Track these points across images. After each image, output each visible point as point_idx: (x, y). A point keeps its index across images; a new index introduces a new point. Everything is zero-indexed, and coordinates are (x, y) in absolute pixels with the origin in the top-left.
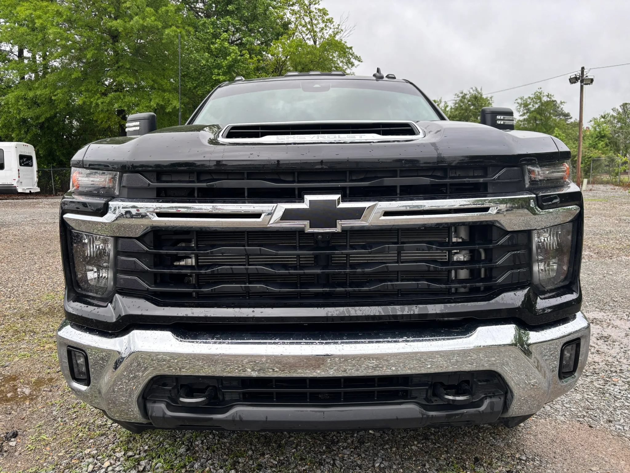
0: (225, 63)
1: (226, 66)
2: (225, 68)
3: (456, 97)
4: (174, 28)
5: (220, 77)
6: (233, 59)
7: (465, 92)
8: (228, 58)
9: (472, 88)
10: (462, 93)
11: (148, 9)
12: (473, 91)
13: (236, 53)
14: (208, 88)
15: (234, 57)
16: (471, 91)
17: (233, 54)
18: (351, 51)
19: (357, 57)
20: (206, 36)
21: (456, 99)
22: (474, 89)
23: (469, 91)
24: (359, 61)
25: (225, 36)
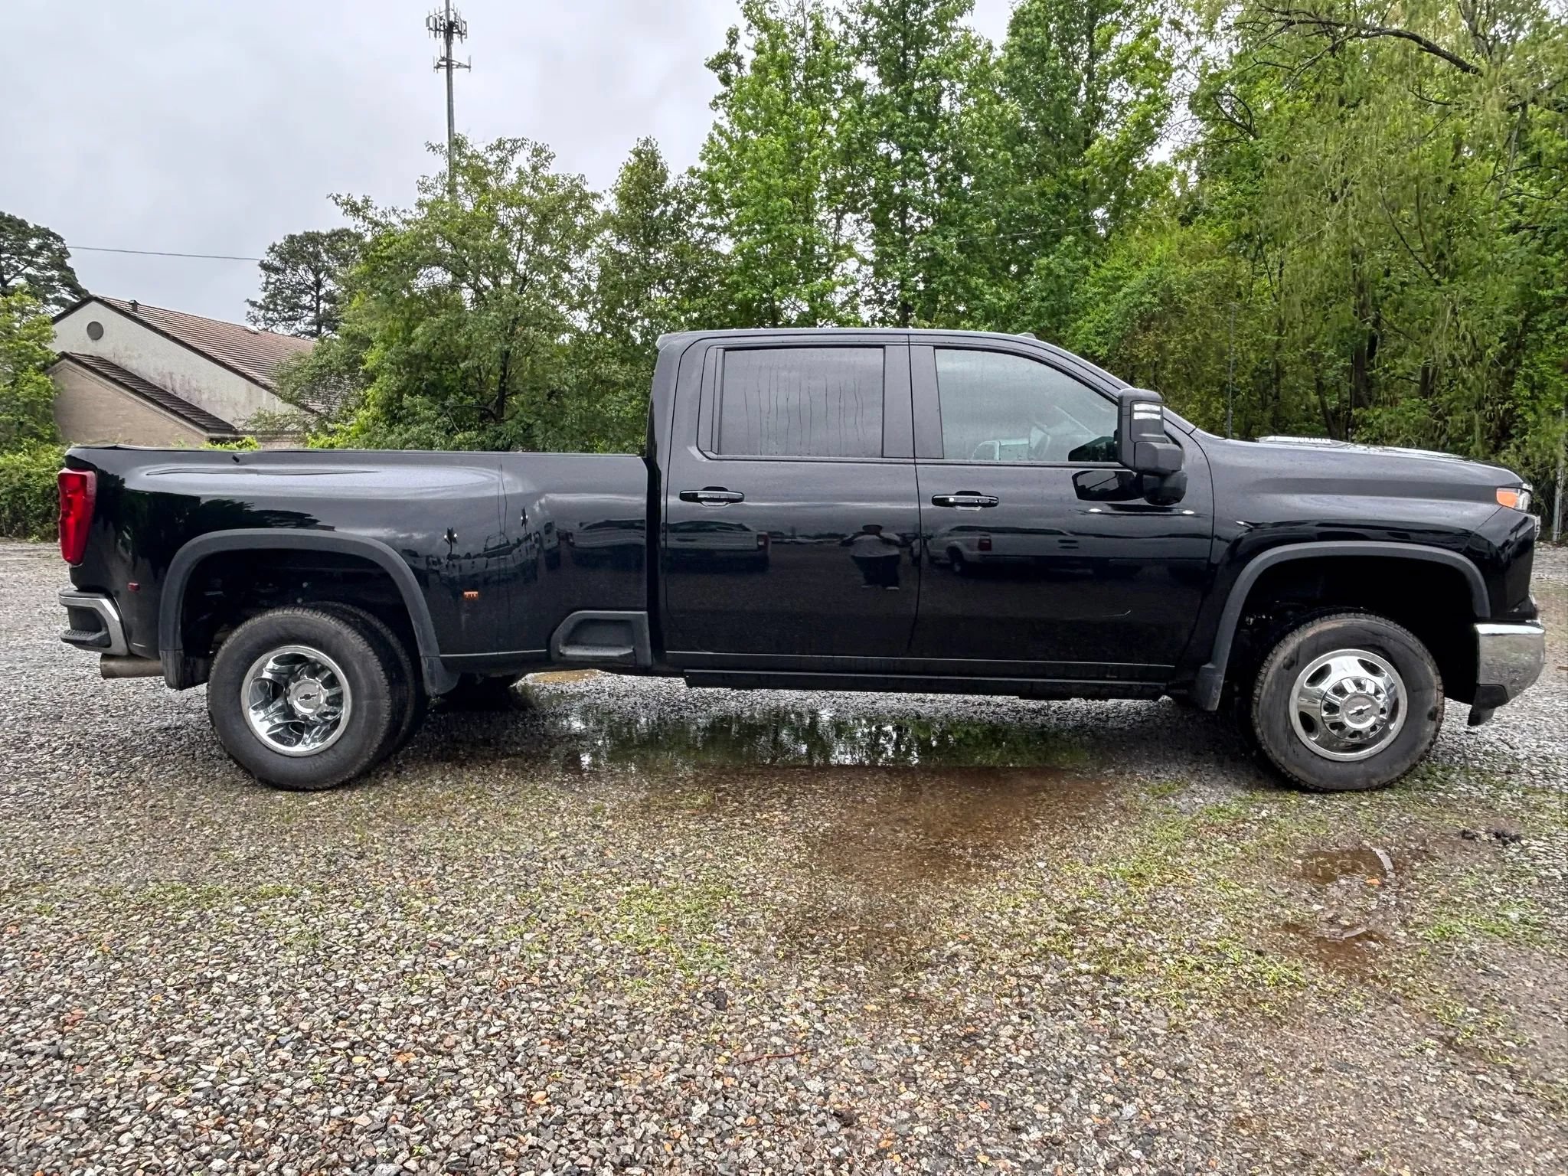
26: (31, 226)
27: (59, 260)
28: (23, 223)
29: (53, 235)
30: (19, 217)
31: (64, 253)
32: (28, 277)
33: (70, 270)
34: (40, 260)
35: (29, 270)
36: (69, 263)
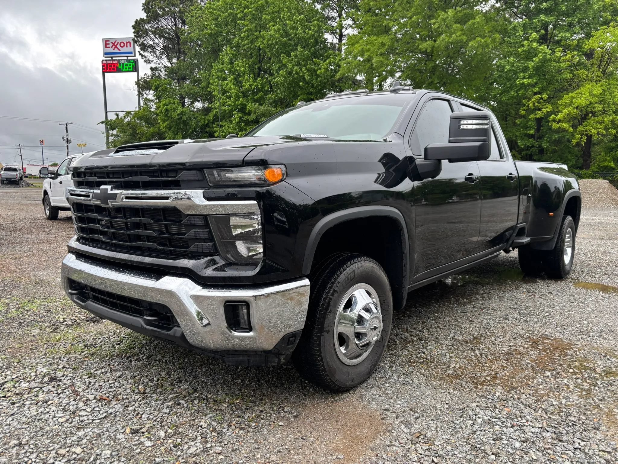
0: (531, 64)
1: (533, 67)
2: (532, 70)
4: (478, 39)
5: (525, 80)
6: (540, 60)
8: (534, 59)
11: (455, 26)
13: (545, 53)
14: (512, 93)
15: (541, 57)
17: (540, 54)
20: (515, 39)
25: (534, 36)
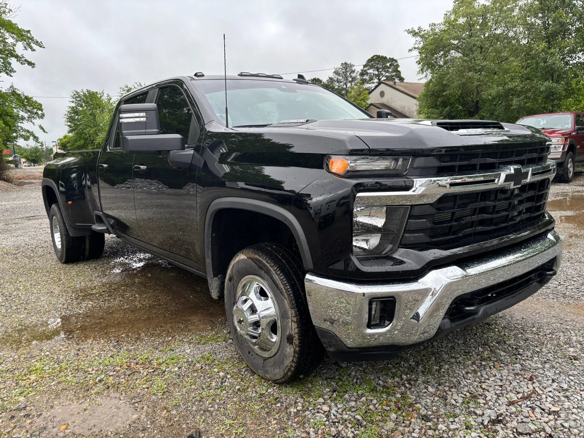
3: (122, 90)
7: (129, 86)
9: (136, 83)
10: (127, 87)
12: (138, 86)
16: (136, 86)
18: (29, 35)
19: (37, 42)
21: (122, 92)
22: (138, 84)
23: (134, 86)
24: (41, 47)
26: (388, 58)
27: (396, 69)
28: (386, 58)
29: (394, 60)
30: (384, 56)
31: (398, 66)
32: (386, 76)
33: (399, 72)
34: (390, 70)
35: (387, 74)
36: (399, 69)
